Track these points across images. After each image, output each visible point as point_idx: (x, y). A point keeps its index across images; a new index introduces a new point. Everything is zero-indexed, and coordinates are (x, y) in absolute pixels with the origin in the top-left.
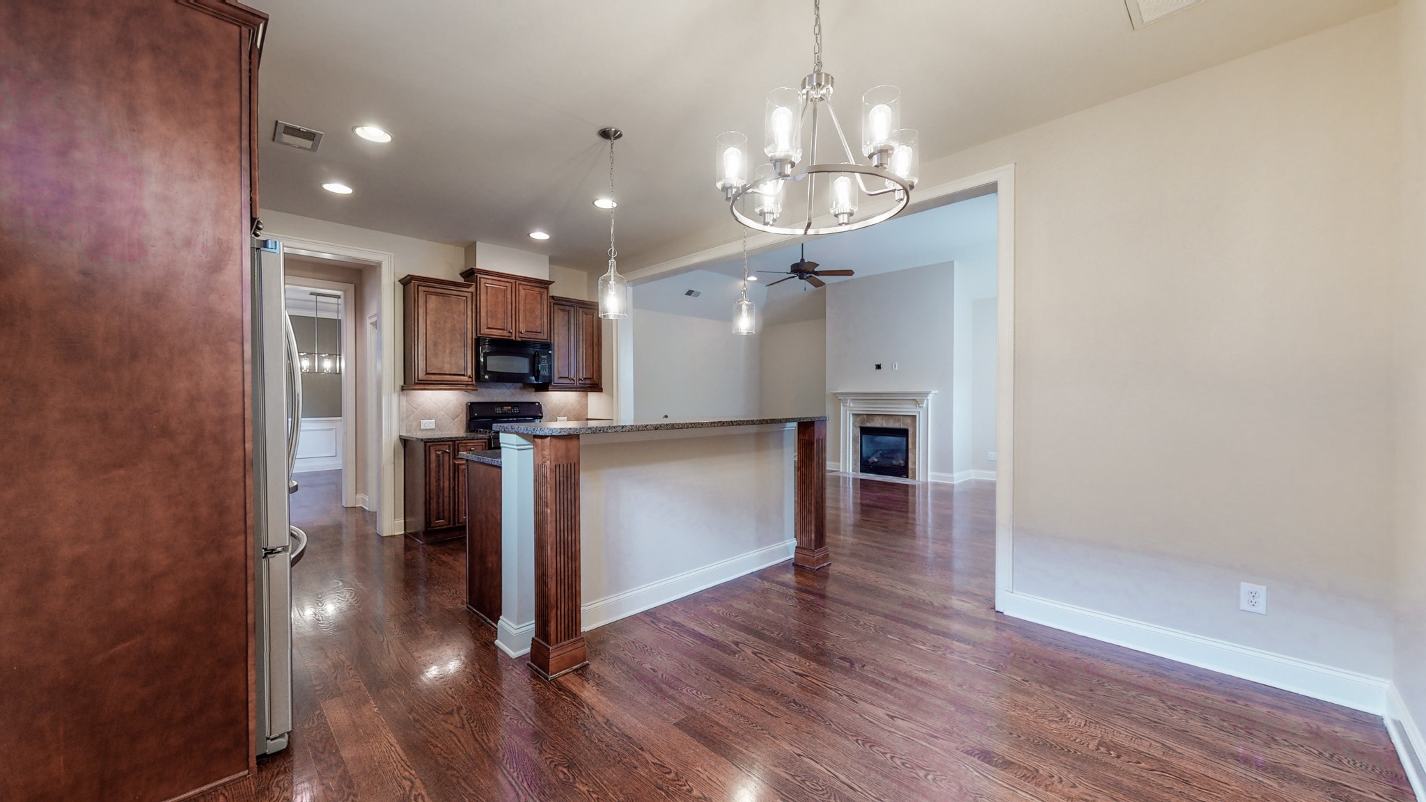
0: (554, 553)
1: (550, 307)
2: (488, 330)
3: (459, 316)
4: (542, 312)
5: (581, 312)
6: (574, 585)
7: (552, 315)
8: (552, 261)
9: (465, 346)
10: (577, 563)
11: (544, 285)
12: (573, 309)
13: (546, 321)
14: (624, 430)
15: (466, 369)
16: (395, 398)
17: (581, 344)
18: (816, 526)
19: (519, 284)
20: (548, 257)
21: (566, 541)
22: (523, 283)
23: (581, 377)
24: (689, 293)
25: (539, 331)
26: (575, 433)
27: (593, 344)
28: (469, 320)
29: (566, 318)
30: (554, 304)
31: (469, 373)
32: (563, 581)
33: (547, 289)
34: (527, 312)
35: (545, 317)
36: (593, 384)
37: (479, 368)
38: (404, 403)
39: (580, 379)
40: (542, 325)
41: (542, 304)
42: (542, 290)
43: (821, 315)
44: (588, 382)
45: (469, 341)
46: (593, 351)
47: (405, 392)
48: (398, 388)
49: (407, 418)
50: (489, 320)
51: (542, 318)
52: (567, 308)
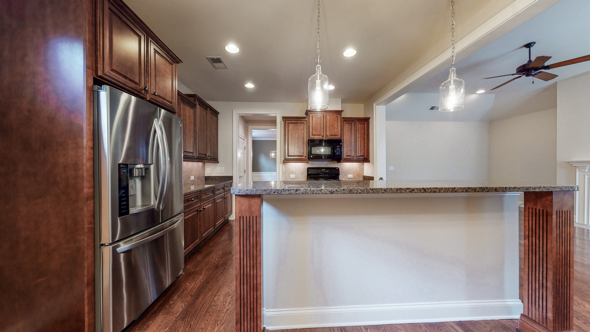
0: (239, 283)
1: (342, 123)
2: (313, 136)
3: (301, 131)
4: (338, 125)
5: (358, 123)
6: (255, 310)
7: (343, 126)
8: (343, 101)
9: (304, 143)
10: (258, 293)
11: (339, 112)
12: (353, 123)
13: (339, 129)
14: (298, 192)
15: (303, 153)
16: (281, 165)
17: (358, 139)
18: (555, 306)
19: (327, 114)
20: (341, 99)
21: (248, 275)
22: (329, 113)
23: (358, 155)
24: (432, 108)
25: (336, 134)
26: (252, 193)
27: (364, 139)
28: (305, 132)
29: (350, 127)
30: (344, 121)
31: (305, 155)
32: (246, 304)
33: (341, 114)
34: (330, 127)
35: (339, 127)
36: (365, 159)
37: (310, 153)
38: (284, 168)
39: (357, 157)
40: (338, 132)
41: (337, 122)
42: (338, 115)
43: (554, 106)
44: (362, 158)
45: (305, 141)
46: (364, 142)
47: (285, 163)
48: (282, 162)
49: (285, 173)
50: (313, 131)
51: (337, 128)
52: (350, 122)
